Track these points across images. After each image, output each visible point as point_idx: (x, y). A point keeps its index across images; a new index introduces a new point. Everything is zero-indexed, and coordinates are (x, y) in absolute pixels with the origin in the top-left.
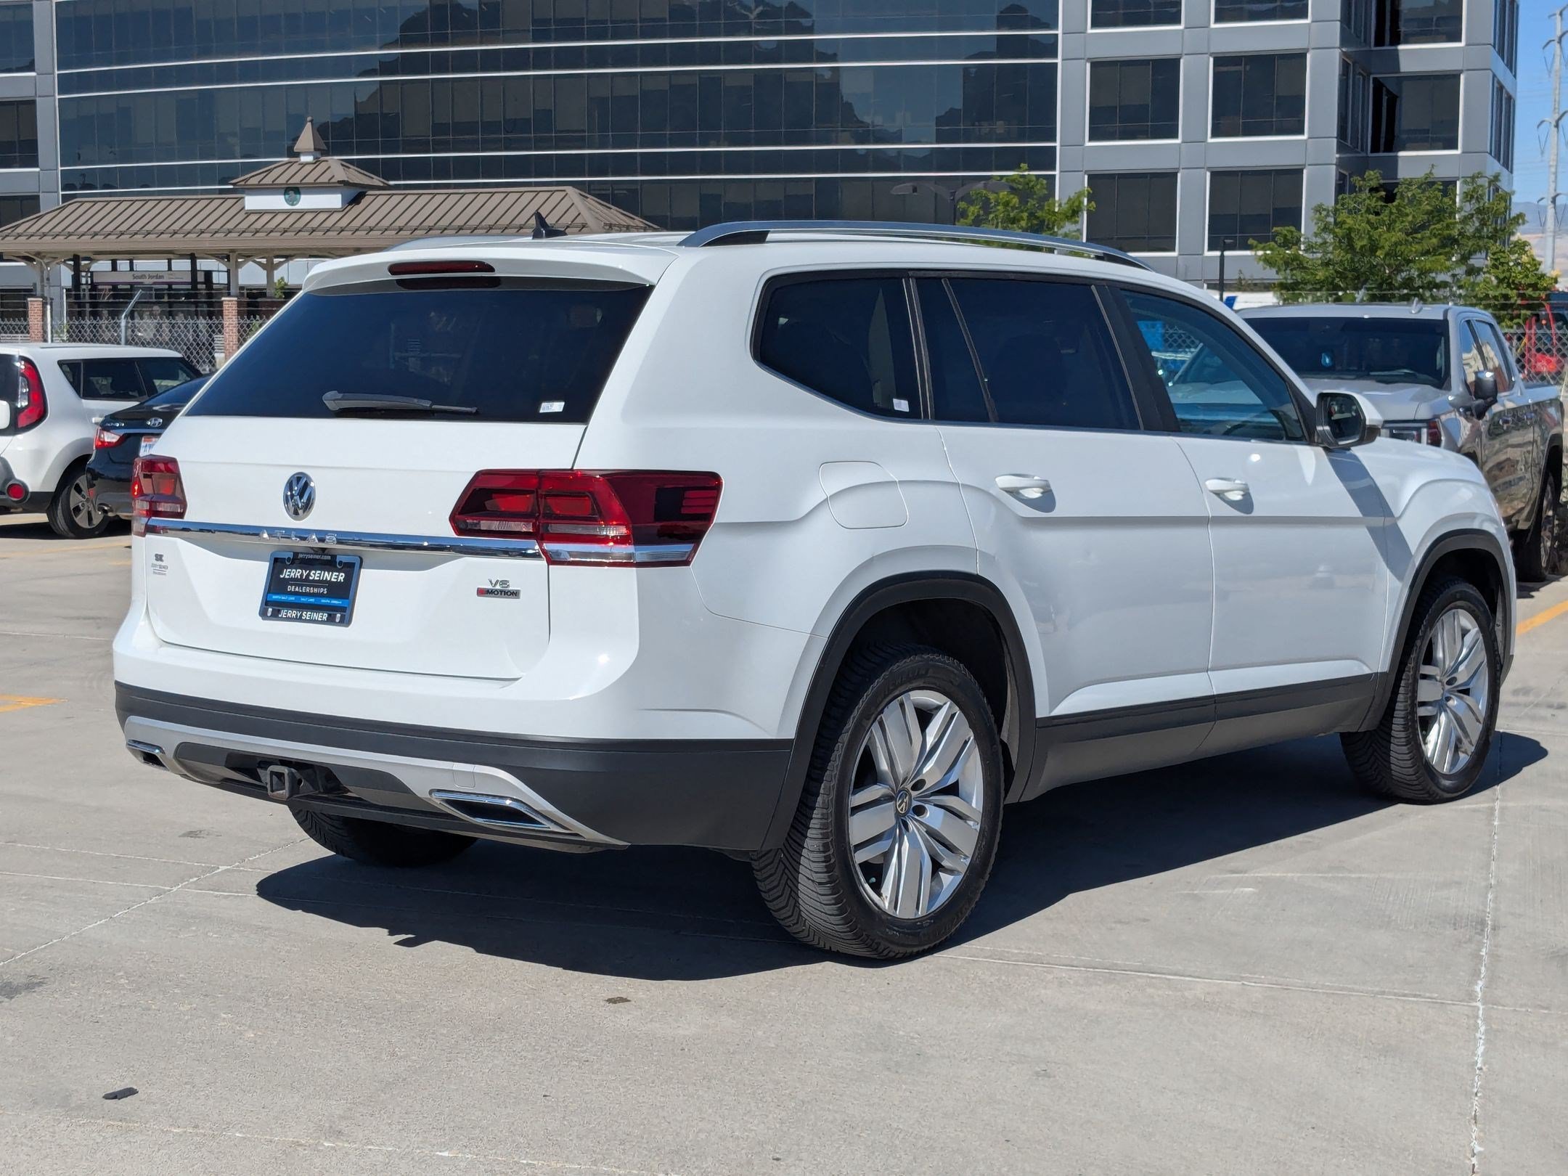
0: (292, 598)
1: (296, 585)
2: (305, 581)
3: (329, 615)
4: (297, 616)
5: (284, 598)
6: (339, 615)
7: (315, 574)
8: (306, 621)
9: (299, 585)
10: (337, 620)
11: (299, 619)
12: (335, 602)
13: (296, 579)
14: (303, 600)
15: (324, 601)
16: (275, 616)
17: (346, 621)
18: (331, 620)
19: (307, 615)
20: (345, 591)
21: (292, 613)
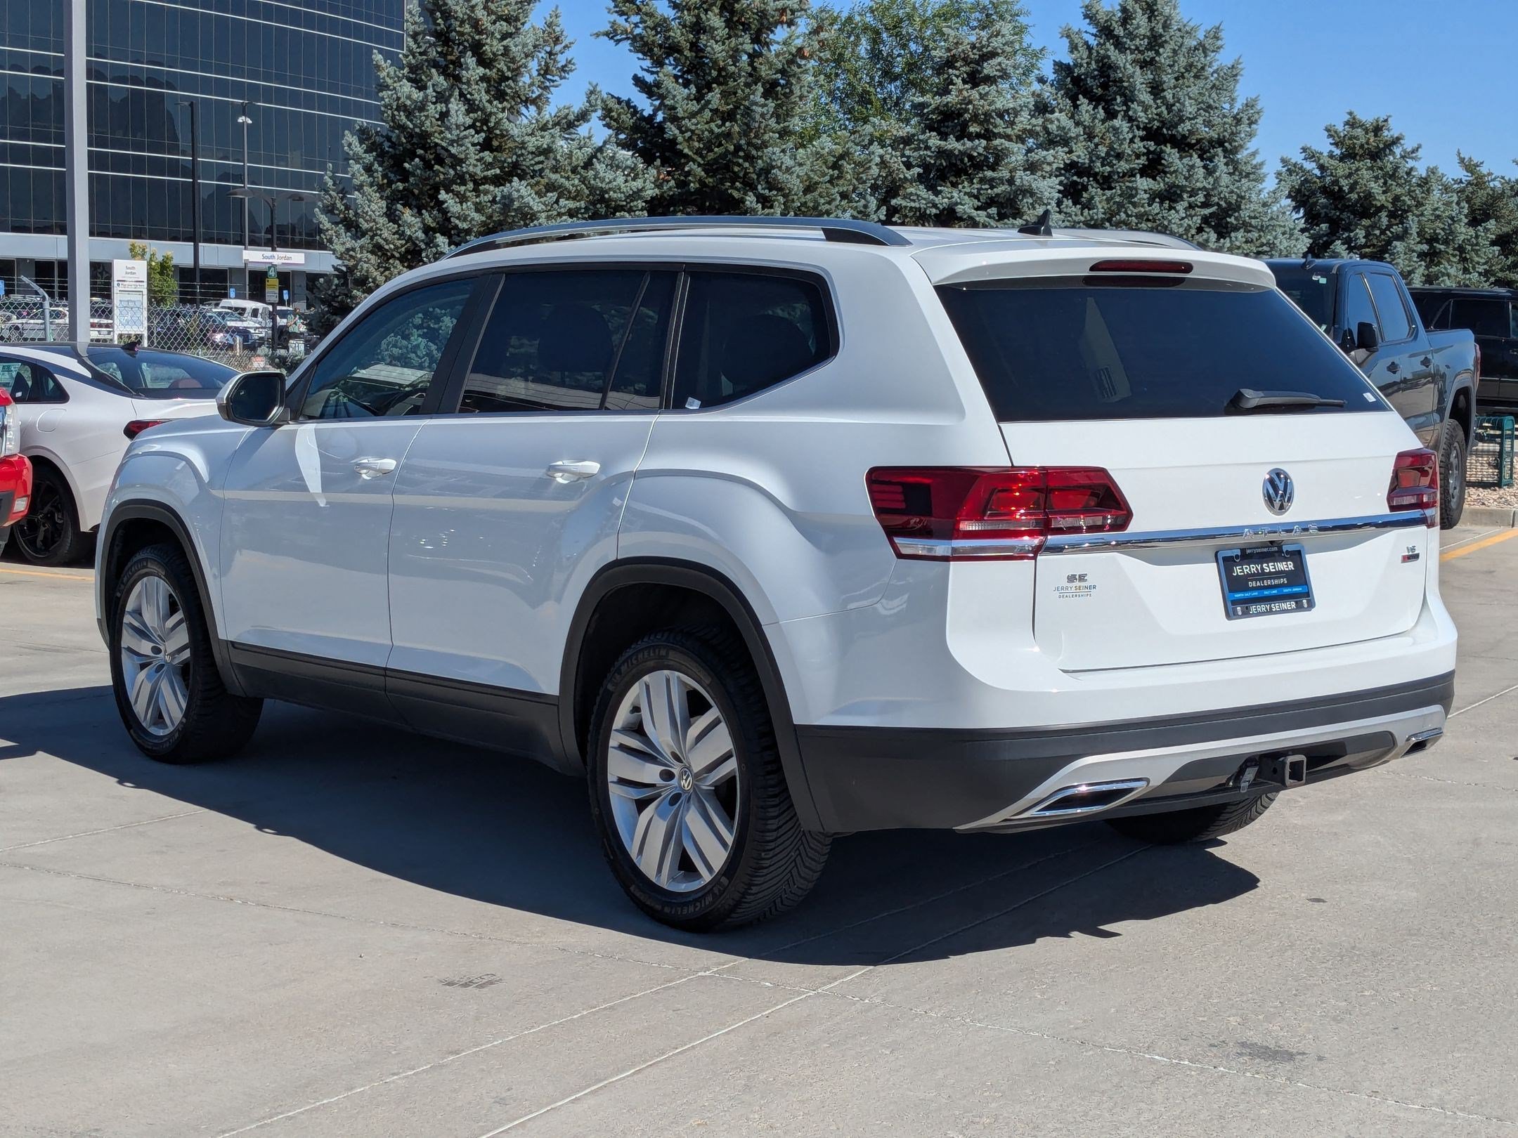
0: (1255, 594)
1: (1256, 580)
2: (1261, 575)
3: (1296, 602)
4: (1266, 609)
5: (1247, 595)
6: (1305, 601)
7: (1268, 566)
8: (1276, 613)
9: (1259, 580)
10: (1306, 606)
11: (1270, 612)
12: (1296, 589)
13: (1254, 575)
14: (1266, 593)
15: (1286, 590)
16: (1246, 614)
17: (1311, 605)
18: (1299, 608)
19: (1276, 606)
20: (1299, 576)
21: (1262, 607)
